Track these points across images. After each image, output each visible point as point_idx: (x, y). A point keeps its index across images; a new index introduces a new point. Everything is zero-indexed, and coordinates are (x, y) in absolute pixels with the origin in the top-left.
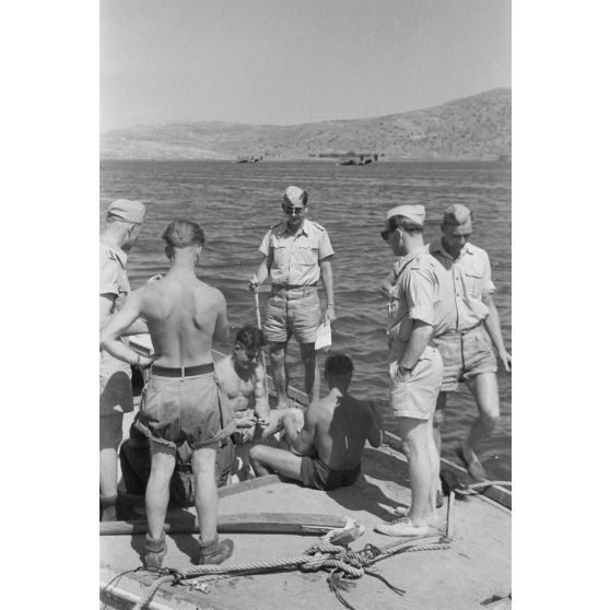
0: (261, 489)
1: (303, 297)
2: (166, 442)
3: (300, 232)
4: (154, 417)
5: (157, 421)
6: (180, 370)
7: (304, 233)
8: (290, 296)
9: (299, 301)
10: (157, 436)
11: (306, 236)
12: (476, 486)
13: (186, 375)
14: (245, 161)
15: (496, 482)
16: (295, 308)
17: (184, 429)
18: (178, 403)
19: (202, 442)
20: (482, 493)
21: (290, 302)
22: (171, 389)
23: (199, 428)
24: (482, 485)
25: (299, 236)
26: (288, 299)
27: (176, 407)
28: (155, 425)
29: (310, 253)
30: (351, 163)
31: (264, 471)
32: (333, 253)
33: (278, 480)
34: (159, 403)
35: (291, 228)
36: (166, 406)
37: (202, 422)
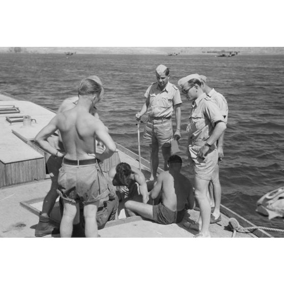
0: (131, 223)
1: (162, 123)
2: (70, 200)
3: (164, 90)
4: (63, 186)
5: (65, 189)
6: (77, 161)
7: (166, 91)
8: (155, 122)
9: (159, 125)
10: (66, 197)
11: (167, 92)
12: (248, 228)
13: (80, 165)
14: (171, 55)
15: (260, 227)
16: (157, 129)
17: (78, 194)
18: (75, 180)
19: (88, 201)
20: (252, 232)
21: (154, 125)
22: (72, 172)
23: (86, 193)
24: (252, 228)
25: (164, 91)
26: (154, 124)
27: (75, 182)
28: (64, 190)
29: (167, 101)
30: (224, 56)
31: (133, 214)
32: (181, 102)
33: (141, 219)
34: (65, 179)
35: (161, 88)
36: (69, 181)
37: (88, 190)
